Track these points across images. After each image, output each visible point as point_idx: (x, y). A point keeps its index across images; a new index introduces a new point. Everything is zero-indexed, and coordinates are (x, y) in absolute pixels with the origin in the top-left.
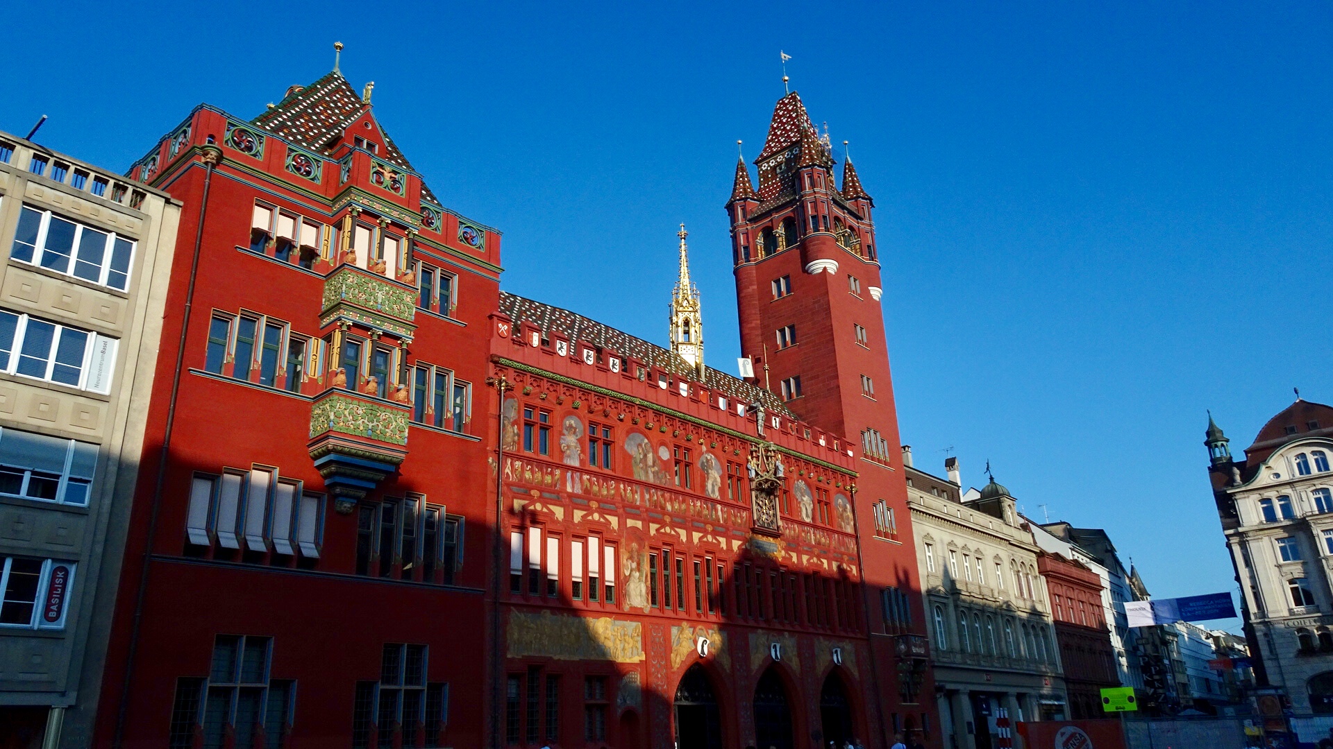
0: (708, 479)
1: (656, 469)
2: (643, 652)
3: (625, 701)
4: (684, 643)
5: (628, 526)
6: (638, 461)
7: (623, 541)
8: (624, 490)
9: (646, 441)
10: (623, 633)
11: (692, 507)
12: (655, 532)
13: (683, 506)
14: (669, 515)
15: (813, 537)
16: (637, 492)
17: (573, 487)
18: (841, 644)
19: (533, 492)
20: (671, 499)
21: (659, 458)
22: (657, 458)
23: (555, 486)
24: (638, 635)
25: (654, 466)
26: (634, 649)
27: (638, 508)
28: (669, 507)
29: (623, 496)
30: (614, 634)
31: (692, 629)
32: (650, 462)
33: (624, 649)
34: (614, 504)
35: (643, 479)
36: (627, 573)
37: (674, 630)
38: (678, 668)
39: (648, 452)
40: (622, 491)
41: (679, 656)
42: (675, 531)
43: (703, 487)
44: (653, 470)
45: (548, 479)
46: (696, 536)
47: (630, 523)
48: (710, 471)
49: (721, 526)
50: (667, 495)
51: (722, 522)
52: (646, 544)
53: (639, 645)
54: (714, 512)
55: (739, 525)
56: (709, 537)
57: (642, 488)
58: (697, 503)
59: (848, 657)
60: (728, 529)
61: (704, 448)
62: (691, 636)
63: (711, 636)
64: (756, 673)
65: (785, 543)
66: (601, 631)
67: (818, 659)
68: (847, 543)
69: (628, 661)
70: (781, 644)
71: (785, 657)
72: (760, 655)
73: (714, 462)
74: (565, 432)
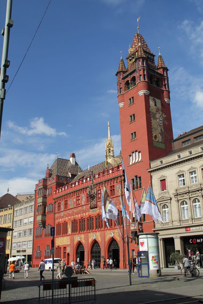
0: (82, 201)
3: (68, 251)
4: (76, 239)
6: (70, 204)
7: (68, 221)
9: (72, 199)
12: (72, 218)
13: (77, 210)
14: (75, 213)
22: (73, 202)
24: (69, 239)
26: (69, 241)
27: (70, 214)
28: (75, 211)
29: (68, 213)
34: (67, 215)
35: (71, 208)
36: (68, 228)
37: (75, 237)
38: (75, 244)
41: (75, 242)
42: (76, 216)
43: (81, 203)
44: (72, 205)
45: (60, 215)
46: (79, 215)
47: (69, 218)
48: (83, 199)
50: (75, 209)
52: (71, 221)
55: (88, 208)
56: (82, 214)
57: (71, 210)
58: (80, 208)
59: (116, 234)
60: (85, 211)
61: (82, 194)
62: (77, 237)
63: (81, 236)
64: (90, 243)
65: (99, 208)
66: (65, 239)
67: (106, 237)
68: (119, 199)
69: (68, 244)
70: (96, 235)
71: (97, 238)
72: (91, 239)
73: (84, 196)
74: (62, 205)
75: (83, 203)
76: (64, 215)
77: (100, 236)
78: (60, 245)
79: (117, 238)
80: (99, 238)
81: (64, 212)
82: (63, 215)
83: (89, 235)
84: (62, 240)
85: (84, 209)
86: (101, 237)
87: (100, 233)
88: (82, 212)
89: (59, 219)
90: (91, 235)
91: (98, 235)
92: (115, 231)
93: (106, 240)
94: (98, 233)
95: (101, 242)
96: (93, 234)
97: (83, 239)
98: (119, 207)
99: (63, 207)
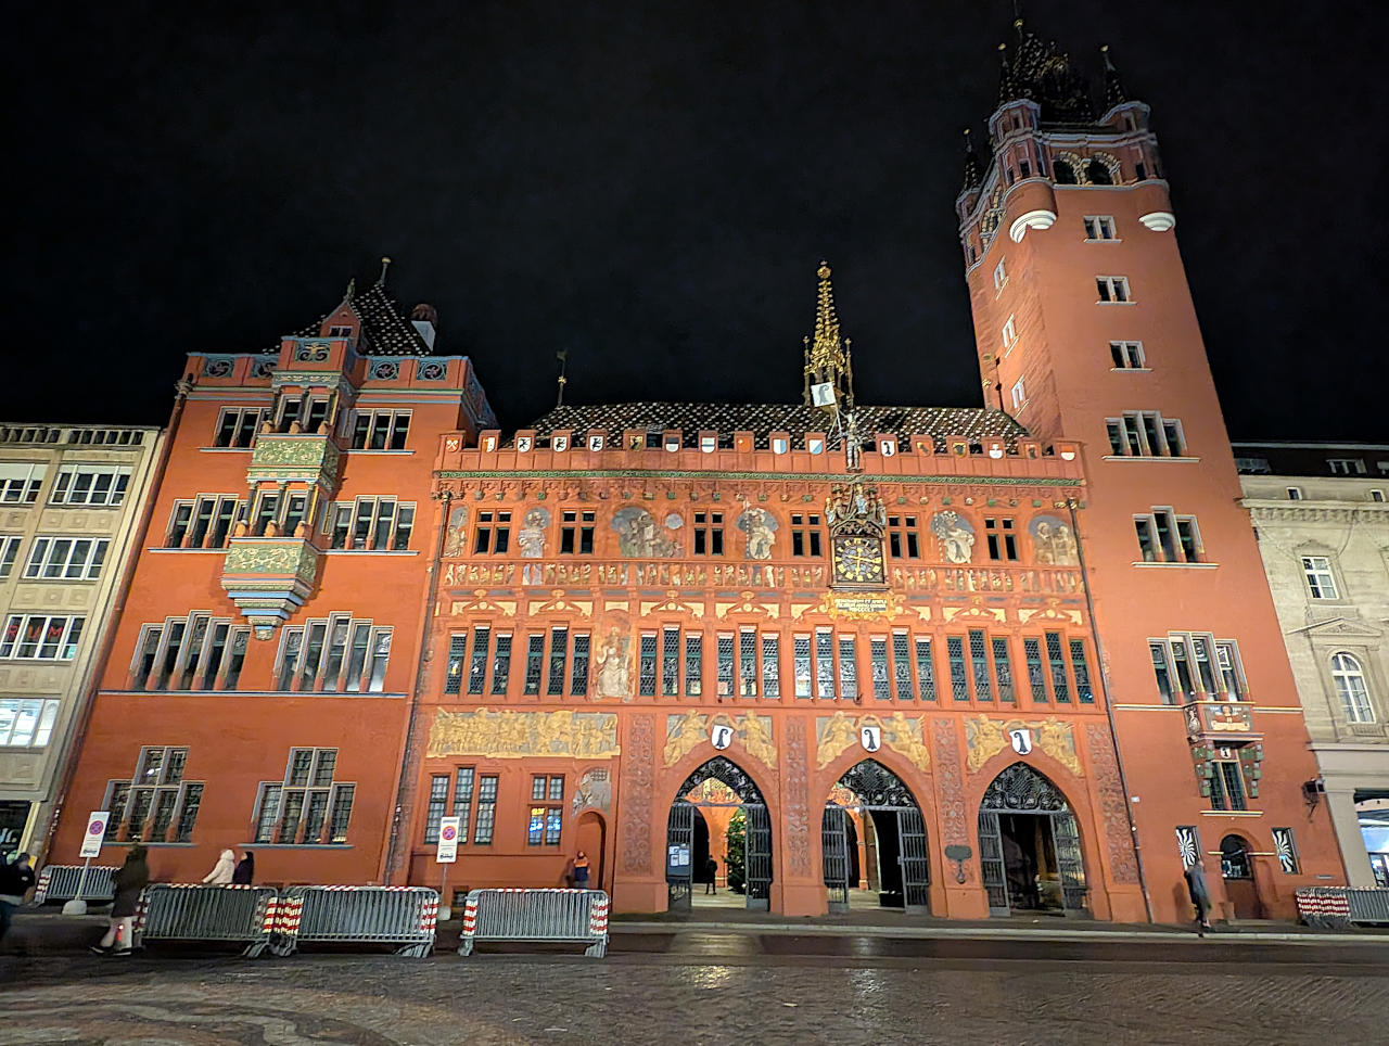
0: (750, 538)
1: (659, 541)
2: (618, 747)
3: (585, 802)
4: (688, 735)
5: (607, 609)
6: (630, 537)
7: (597, 626)
8: (605, 572)
9: (646, 513)
10: (587, 727)
11: (718, 576)
12: (649, 611)
13: (702, 577)
14: (676, 589)
15: (971, 582)
16: (623, 572)
17: (530, 581)
18: (1031, 725)
19: (476, 593)
20: (680, 572)
21: (666, 529)
22: (662, 529)
23: (508, 582)
24: (611, 728)
25: (655, 538)
26: (604, 743)
27: (624, 588)
28: (676, 580)
29: (603, 578)
30: (574, 727)
31: (705, 717)
32: (649, 535)
33: (588, 745)
34: (589, 589)
35: (636, 555)
36: (601, 661)
37: (673, 720)
38: (676, 764)
39: (646, 524)
40: (601, 573)
41: (678, 750)
42: (685, 607)
44: (652, 543)
45: (499, 576)
46: (721, 609)
47: (609, 606)
48: (755, 529)
49: (772, 590)
50: (675, 568)
52: (633, 626)
53: (613, 740)
54: (759, 576)
55: (808, 585)
56: (748, 607)
57: (634, 565)
58: (731, 570)
59: (1051, 741)
60: (784, 592)
62: (701, 725)
63: (740, 724)
64: (828, 767)
65: (904, 597)
66: (555, 725)
67: (973, 746)
68: (1058, 581)
69: (593, 757)
70: (885, 728)
71: (891, 746)
72: (838, 745)
73: (763, 519)
74: (526, 526)
75: (759, 551)
76: (549, 581)
77: (918, 739)
78: (489, 756)
79: (1064, 761)
80: (913, 747)
81: (553, 569)
82: (538, 581)
83: (822, 722)
84: (518, 726)
85: (772, 586)
86: (926, 742)
87: (917, 721)
88: (749, 596)
89: (491, 599)
90: (843, 728)
91: (899, 729)
92: (1047, 728)
93: (969, 763)
94: (898, 721)
95: (926, 768)
96: (854, 719)
97: (764, 742)
98: (1063, 617)
99: (546, 542)
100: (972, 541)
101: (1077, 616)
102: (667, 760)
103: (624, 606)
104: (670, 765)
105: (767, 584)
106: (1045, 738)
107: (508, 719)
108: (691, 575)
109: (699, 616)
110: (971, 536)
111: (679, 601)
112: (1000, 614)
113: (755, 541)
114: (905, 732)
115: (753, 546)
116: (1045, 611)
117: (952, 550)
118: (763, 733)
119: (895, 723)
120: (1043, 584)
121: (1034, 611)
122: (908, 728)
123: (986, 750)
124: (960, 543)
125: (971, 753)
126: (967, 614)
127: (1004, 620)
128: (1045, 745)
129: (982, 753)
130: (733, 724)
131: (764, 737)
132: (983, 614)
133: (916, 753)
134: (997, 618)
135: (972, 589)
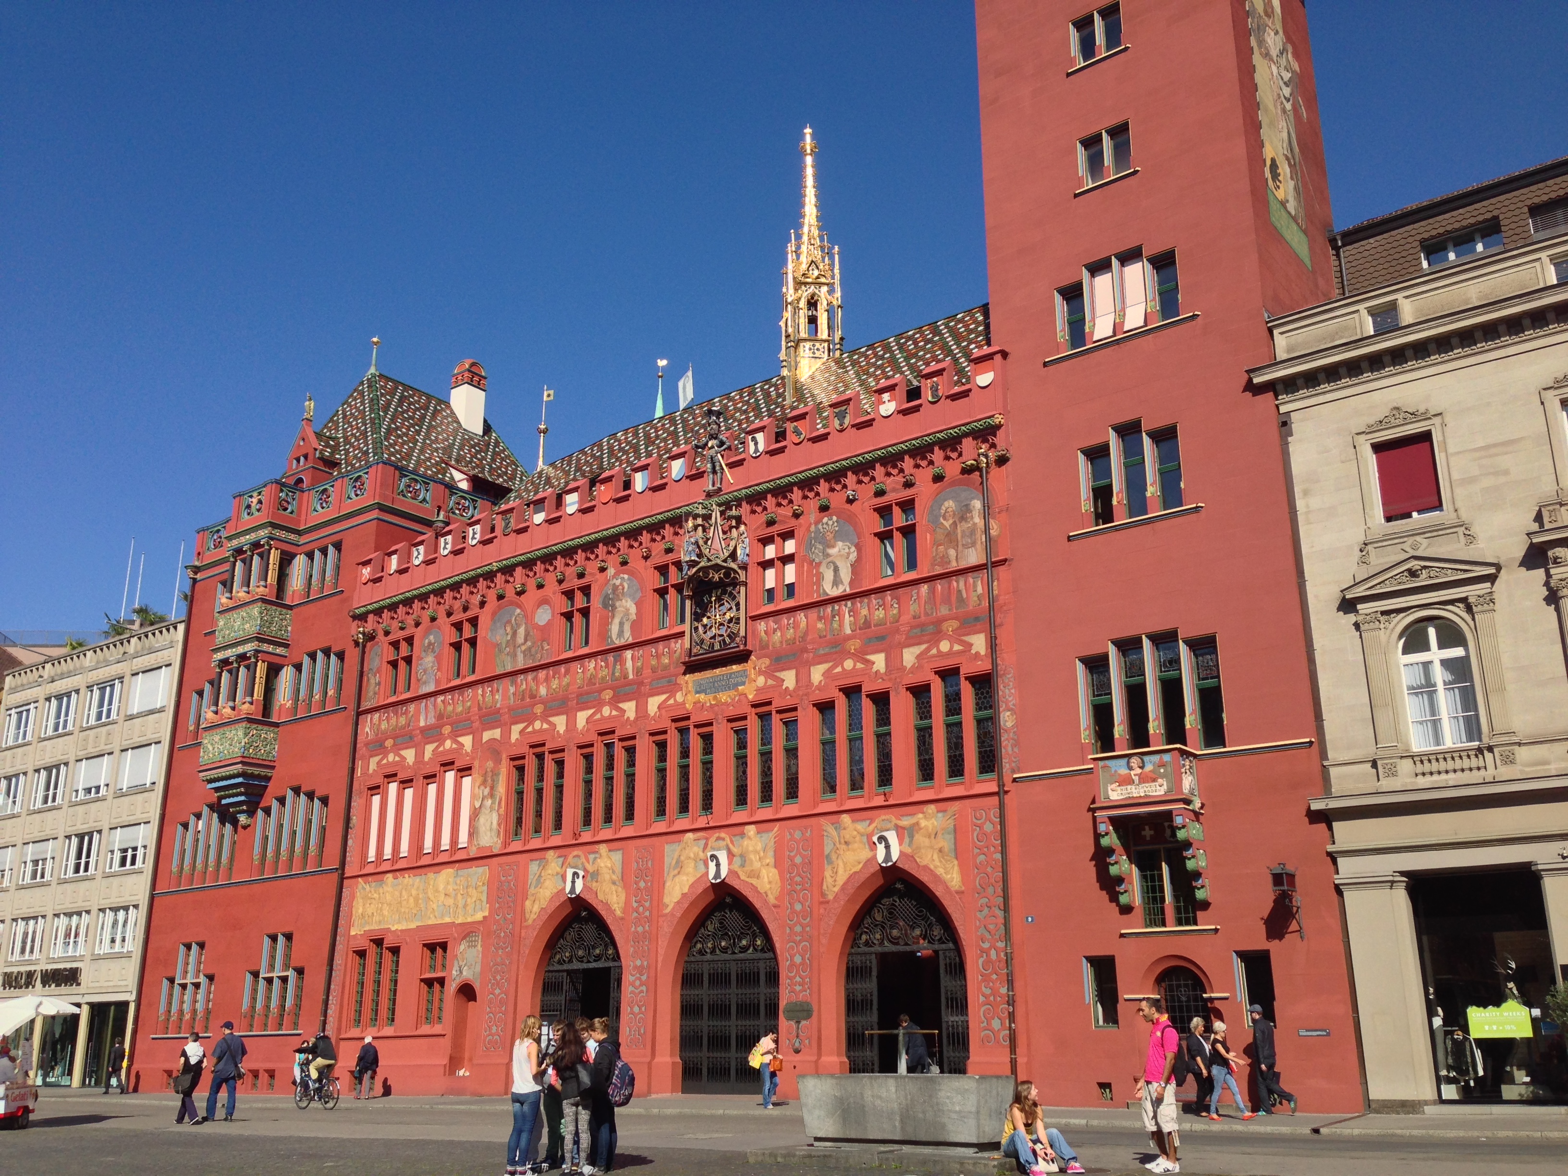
0: (613, 617)
1: (529, 643)
2: (488, 906)
3: (461, 972)
4: (548, 883)
5: (484, 741)
6: (504, 646)
7: (476, 764)
8: (482, 695)
9: (518, 611)
10: (465, 886)
11: (580, 676)
12: (517, 736)
13: (566, 680)
14: (543, 702)
16: (498, 691)
17: (426, 720)
18: (903, 822)
19: (385, 745)
20: (547, 680)
21: (537, 627)
22: (533, 626)
23: (409, 725)
24: (483, 885)
25: (526, 640)
26: (478, 902)
27: (498, 711)
28: (543, 691)
29: (481, 702)
30: (456, 887)
31: (561, 859)
32: (520, 639)
33: (465, 906)
34: (469, 720)
35: (509, 668)
36: (478, 805)
37: (534, 867)
38: (535, 920)
39: (518, 626)
40: (480, 698)
41: (537, 902)
42: (550, 723)
43: (604, 634)
44: (523, 648)
45: (403, 720)
46: (582, 717)
47: (487, 736)
48: (618, 604)
49: (630, 683)
50: (542, 674)
51: (631, 677)
52: (504, 756)
53: (484, 898)
54: (618, 667)
55: (666, 667)
56: (606, 711)
57: (507, 681)
58: (592, 664)
59: (926, 842)
60: (642, 683)
61: (611, 571)
62: (558, 869)
63: (593, 863)
64: (674, 908)
65: (767, 661)
66: (441, 887)
67: (830, 862)
68: (959, 591)
69: (469, 920)
70: (735, 850)
71: (741, 874)
72: (685, 878)
73: (626, 586)
74: (423, 654)
75: (621, 633)
76: (440, 716)
77: (770, 860)
78: (393, 929)
79: (940, 871)
80: (764, 872)
81: (443, 701)
82: (432, 720)
83: (671, 851)
84: (414, 892)
85: (631, 675)
86: (777, 864)
87: (770, 837)
88: (607, 695)
89: (397, 748)
90: (692, 855)
91: (751, 848)
92: (923, 823)
93: (825, 887)
94: (750, 838)
95: (776, 899)
96: (703, 842)
97: (614, 883)
98: (961, 648)
99: (438, 670)
100: (853, 556)
101: (979, 643)
102: (527, 916)
103: (496, 733)
104: (530, 922)
105: (625, 676)
106: (919, 838)
107: (407, 885)
108: (557, 681)
109: (562, 732)
110: (853, 549)
111: (544, 718)
112: (879, 661)
113: (617, 621)
114: (756, 852)
115: (615, 628)
116: (937, 643)
117: (829, 575)
118: (614, 872)
119: (746, 842)
120: (938, 601)
121: (924, 647)
122: (759, 847)
123: (845, 864)
124: (839, 564)
125: (828, 873)
126: (839, 669)
127: (883, 670)
128: (919, 848)
129: (841, 871)
130: (587, 865)
131: (614, 877)
132: (859, 666)
133: (766, 880)
134: (875, 668)
135: (848, 631)
